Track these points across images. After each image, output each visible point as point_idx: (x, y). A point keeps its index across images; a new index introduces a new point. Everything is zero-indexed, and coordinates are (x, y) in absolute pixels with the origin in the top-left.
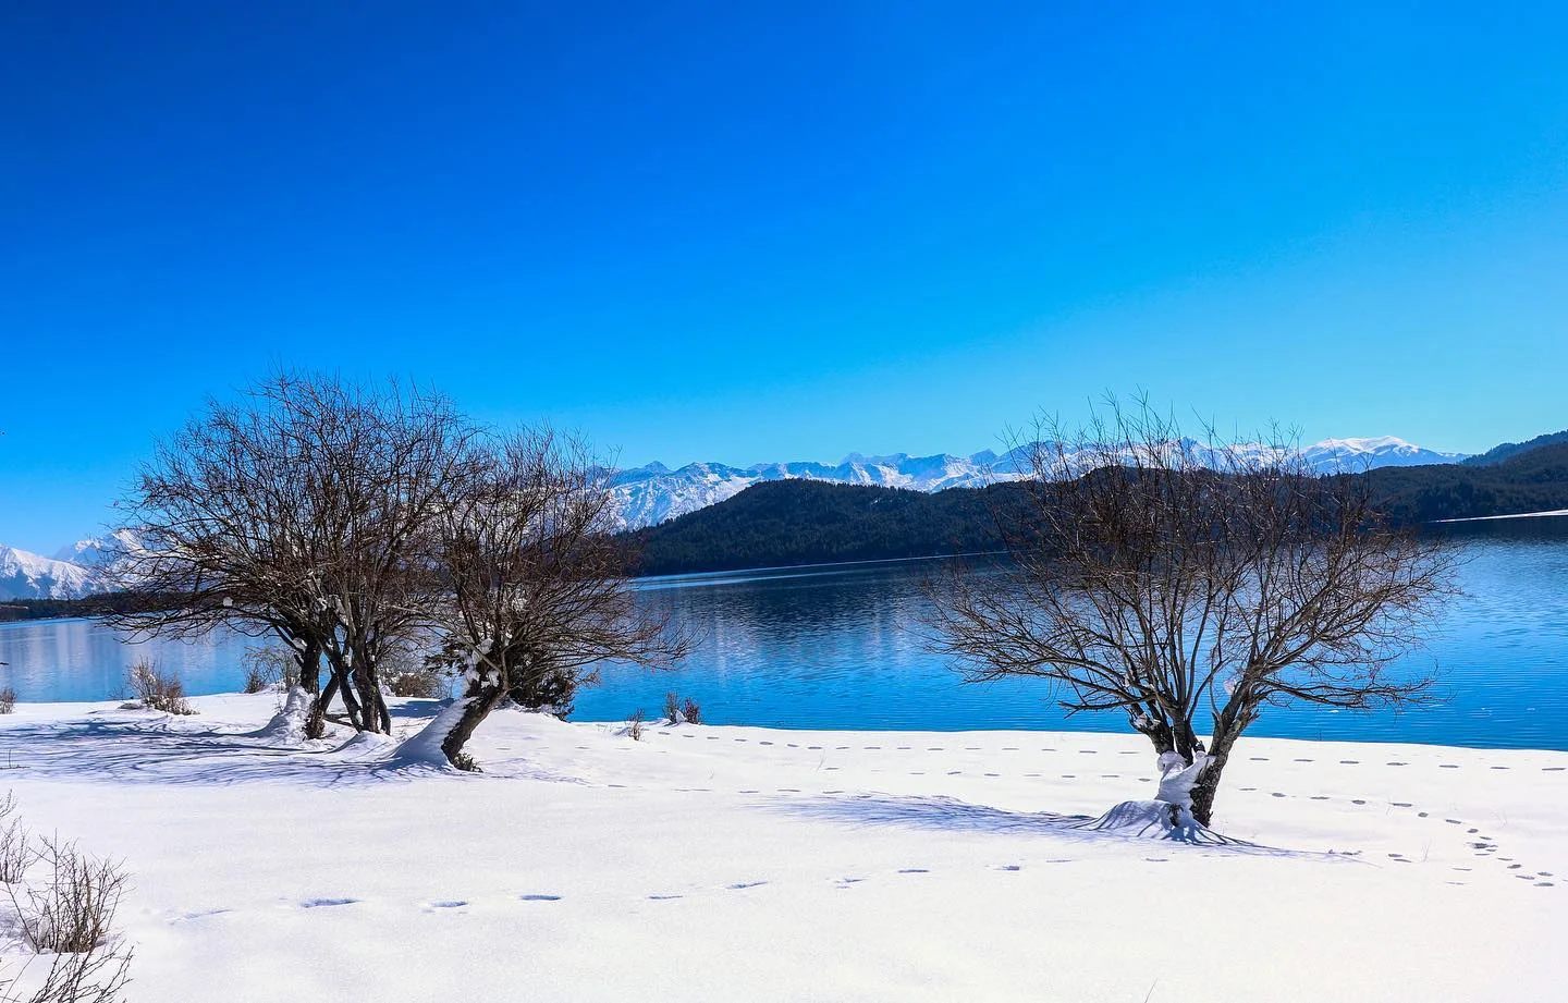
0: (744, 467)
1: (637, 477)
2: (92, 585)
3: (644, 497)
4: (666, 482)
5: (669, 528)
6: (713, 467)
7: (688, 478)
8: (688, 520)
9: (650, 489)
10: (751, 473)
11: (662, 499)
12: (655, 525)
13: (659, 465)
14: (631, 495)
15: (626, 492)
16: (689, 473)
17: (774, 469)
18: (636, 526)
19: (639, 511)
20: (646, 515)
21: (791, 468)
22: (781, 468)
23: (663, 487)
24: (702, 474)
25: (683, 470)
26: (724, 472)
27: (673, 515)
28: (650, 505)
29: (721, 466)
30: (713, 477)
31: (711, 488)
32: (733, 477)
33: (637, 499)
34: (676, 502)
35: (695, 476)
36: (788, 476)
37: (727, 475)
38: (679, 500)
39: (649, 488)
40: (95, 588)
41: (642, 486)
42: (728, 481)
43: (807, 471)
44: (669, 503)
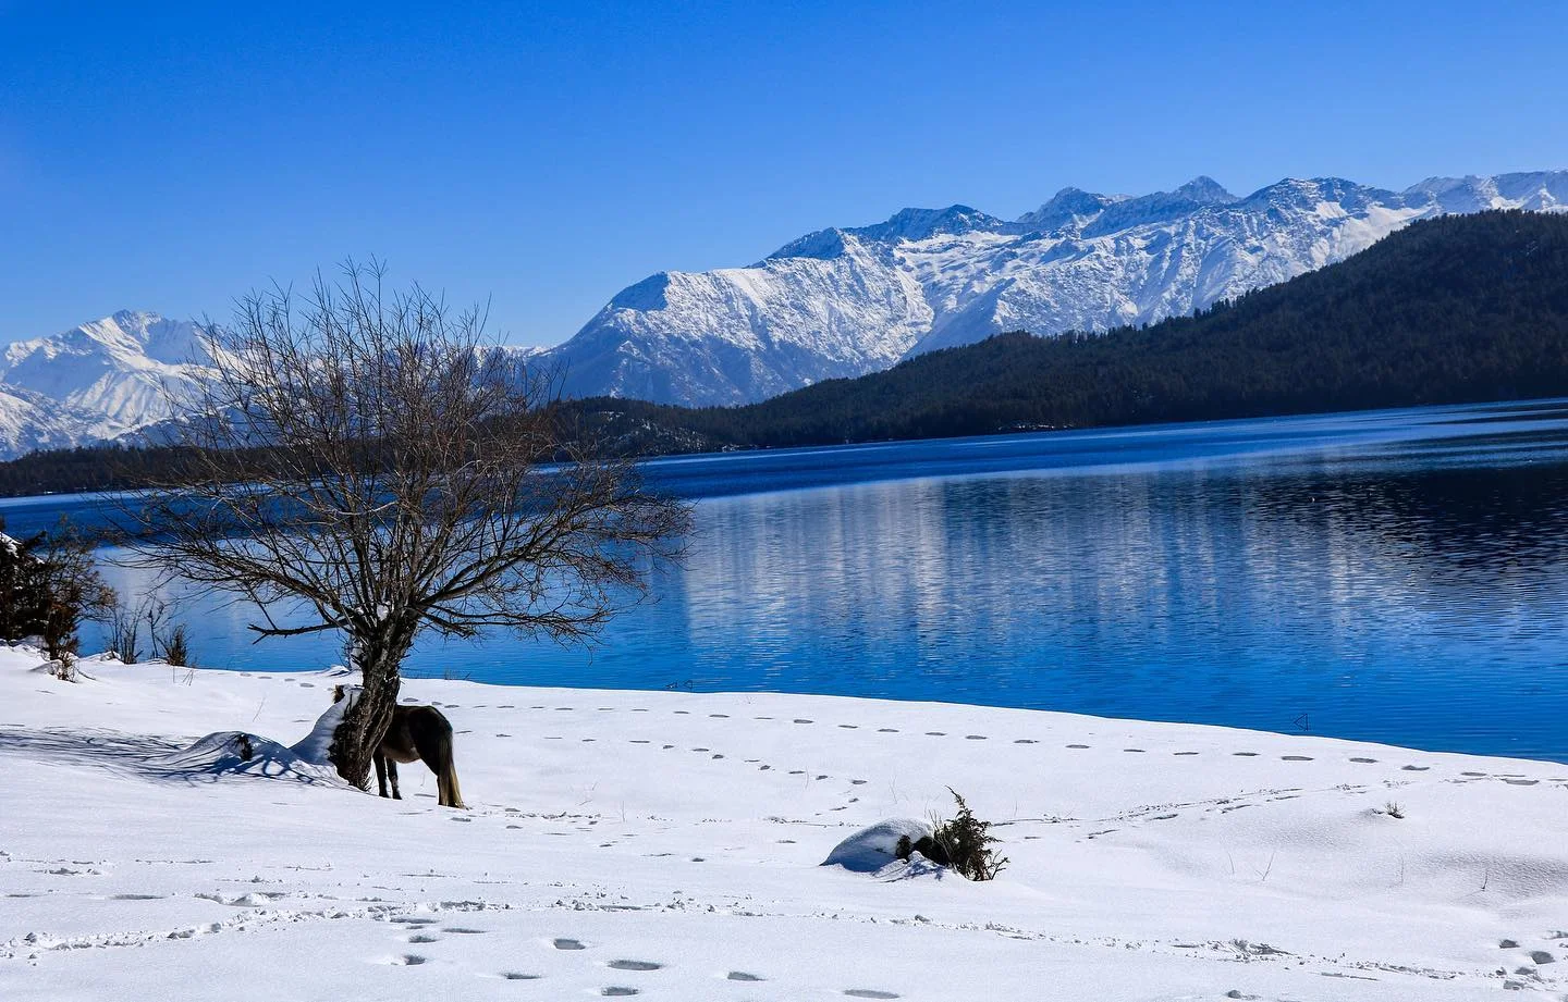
0: (1398, 187)
1: (1162, 211)
2: (41, 434)
3: (1176, 255)
4: (1224, 221)
5: (1218, 322)
6: (1329, 188)
7: (1273, 213)
8: (1261, 303)
9: (1190, 238)
10: (1414, 199)
11: (1215, 258)
12: (1191, 315)
13: (1209, 184)
14: (1147, 249)
15: (1138, 243)
16: (1275, 202)
17: (1466, 188)
18: (1158, 316)
19: (1163, 286)
20: (1179, 292)
21: (1507, 184)
22: (1482, 187)
23: (1219, 232)
24: (1304, 203)
25: (1263, 194)
26: (1353, 198)
27: (1233, 292)
28: (1187, 271)
29: (1345, 185)
30: (1327, 210)
31: (1323, 233)
32: (1375, 209)
33: (1161, 258)
34: (1245, 263)
35: (1288, 207)
36: (1498, 203)
37: (1361, 204)
38: (1251, 259)
39: (1186, 233)
40: (45, 439)
41: (1172, 230)
42: (1362, 216)
43: (1544, 192)
44: (1230, 266)
